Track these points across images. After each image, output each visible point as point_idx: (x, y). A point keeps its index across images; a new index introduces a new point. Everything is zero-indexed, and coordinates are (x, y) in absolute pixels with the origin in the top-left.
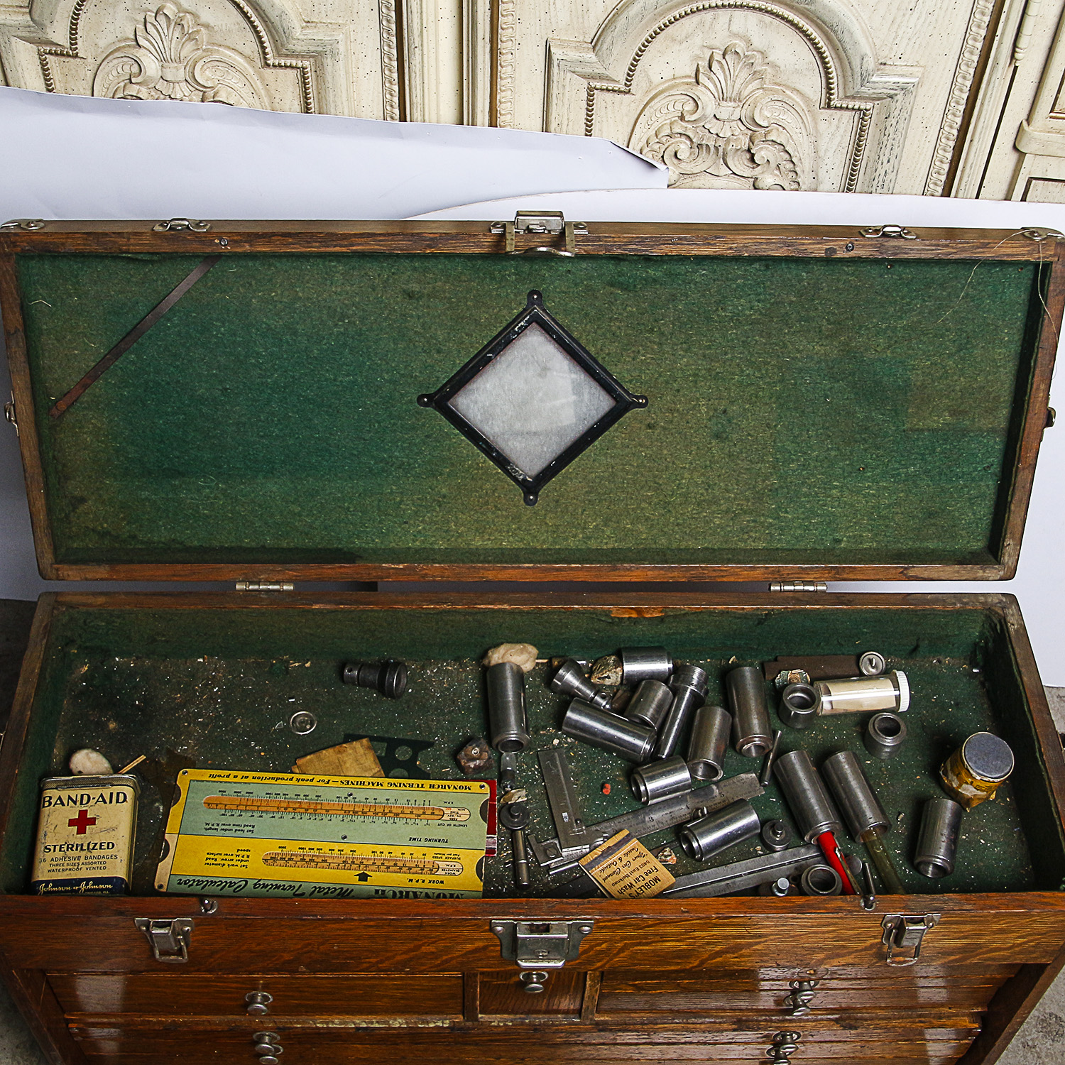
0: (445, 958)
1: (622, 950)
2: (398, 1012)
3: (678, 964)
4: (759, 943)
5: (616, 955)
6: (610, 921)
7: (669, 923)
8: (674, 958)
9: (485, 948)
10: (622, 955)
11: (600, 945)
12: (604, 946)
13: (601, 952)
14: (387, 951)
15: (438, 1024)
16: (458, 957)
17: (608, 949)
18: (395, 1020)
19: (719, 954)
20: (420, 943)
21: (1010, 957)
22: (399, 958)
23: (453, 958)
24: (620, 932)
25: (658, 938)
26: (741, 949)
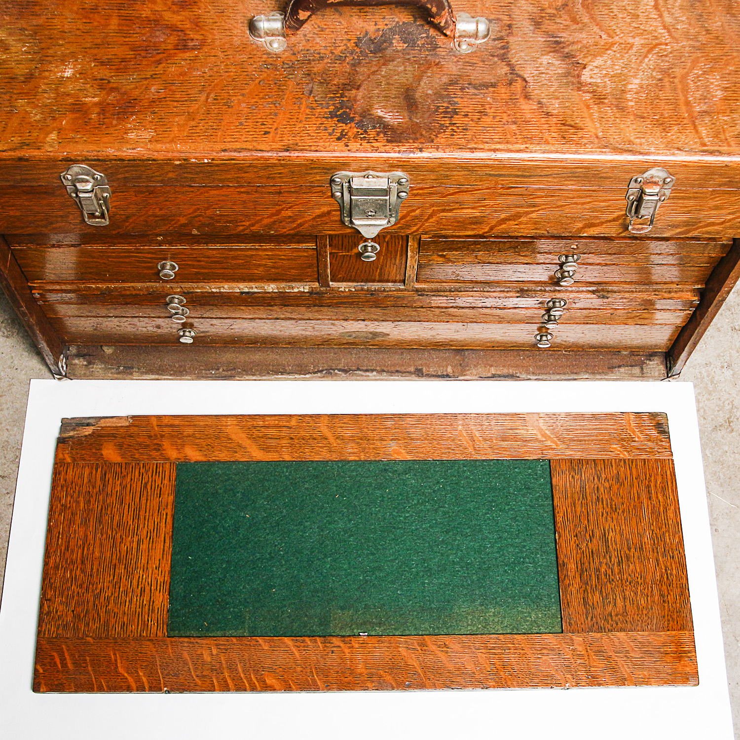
0: (299, 221)
1: (431, 216)
2: (271, 280)
3: (473, 229)
4: (533, 212)
5: (426, 220)
6: (422, 189)
7: (466, 192)
8: (471, 224)
9: (329, 213)
10: (431, 220)
11: (414, 211)
12: (418, 212)
13: (416, 217)
14: (256, 215)
15: (301, 289)
16: (309, 221)
17: (422, 215)
18: (269, 285)
19: (504, 221)
20: (280, 207)
21: (722, 231)
22: (266, 221)
23: (306, 222)
24: (429, 199)
25: (457, 206)
26: (520, 217)
